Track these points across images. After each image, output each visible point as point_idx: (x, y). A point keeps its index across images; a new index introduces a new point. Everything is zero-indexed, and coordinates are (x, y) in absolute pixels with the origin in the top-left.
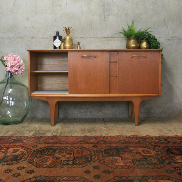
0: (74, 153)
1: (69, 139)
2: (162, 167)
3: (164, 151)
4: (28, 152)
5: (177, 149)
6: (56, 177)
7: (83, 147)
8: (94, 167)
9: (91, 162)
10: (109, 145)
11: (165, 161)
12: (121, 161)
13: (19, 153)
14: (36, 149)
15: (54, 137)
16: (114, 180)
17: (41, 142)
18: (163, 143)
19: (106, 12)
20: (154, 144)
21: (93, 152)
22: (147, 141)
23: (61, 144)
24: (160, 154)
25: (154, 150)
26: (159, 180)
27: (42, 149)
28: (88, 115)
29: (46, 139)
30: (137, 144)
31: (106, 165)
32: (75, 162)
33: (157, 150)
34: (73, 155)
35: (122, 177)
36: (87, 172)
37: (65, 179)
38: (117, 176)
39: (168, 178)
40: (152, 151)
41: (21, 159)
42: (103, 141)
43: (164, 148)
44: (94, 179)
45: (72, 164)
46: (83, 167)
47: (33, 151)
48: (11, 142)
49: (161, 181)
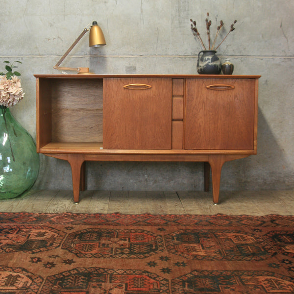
0: (129, 239)
1: (121, 219)
2: (263, 259)
3: (268, 237)
4: (61, 236)
5: (288, 235)
6: (106, 270)
7: (144, 231)
8: (162, 258)
9: (157, 252)
10: (184, 228)
11: (269, 251)
12: (202, 250)
13: (48, 237)
14: (72, 231)
15: (98, 215)
16: (191, 276)
17: (78, 222)
18: (268, 226)
19: (182, 13)
20: (253, 228)
21: (159, 237)
22: (243, 222)
23: (109, 225)
24: (262, 242)
25: (252, 236)
26: (258, 276)
27: (80, 231)
28: (152, 186)
29: (86, 218)
30: (228, 228)
31: (180, 255)
32: (132, 251)
33: (258, 236)
34: (129, 241)
35: (203, 271)
36: (152, 264)
37: (120, 273)
38: (196, 270)
39: (271, 274)
40: (249, 237)
41: (52, 244)
42: (174, 221)
43: (268, 233)
44: (163, 273)
45: (128, 254)
46: (146, 257)
47: (67, 235)
48: (33, 221)
49: (261, 277)
